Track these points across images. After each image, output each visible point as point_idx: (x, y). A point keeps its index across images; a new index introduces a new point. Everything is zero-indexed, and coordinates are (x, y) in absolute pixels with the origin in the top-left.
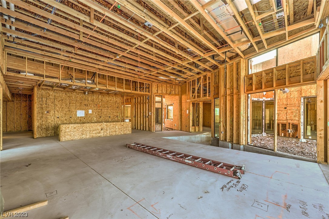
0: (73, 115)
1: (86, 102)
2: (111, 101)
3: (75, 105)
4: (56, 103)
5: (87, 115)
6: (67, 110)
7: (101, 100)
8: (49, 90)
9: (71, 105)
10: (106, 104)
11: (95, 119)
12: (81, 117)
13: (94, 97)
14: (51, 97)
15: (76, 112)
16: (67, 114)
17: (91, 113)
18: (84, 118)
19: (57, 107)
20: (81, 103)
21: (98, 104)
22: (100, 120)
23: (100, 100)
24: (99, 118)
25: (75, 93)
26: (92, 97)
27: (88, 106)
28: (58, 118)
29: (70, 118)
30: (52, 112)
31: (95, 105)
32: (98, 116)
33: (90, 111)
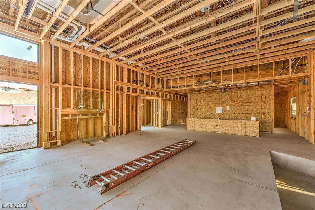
0: (213, 111)
1: (224, 100)
2: (255, 95)
3: (214, 103)
4: (202, 102)
5: (224, 111)
6: (209, 107)
7: (241, 96)
8: (198, 93)
9: (211, 103)
10: (247, 99)
11: (233, 115)
12: (219, 113)
13: (232, 94)
14: (199, 98)
15: (215, 108)
16: (209, 111)
17: (229, 109)
18: (222, 115)
19: (202, 105)
20: (219, 101)
21: (237, 100)
22: (239, 117)
23: (239, 96)
24: (237, 115)
25: (214, 93)
26: (230, 94)
27: (225, 102)
28: (203, 113)
29: (211, 114)
30: (199, 109)
31: (233, 102)
32: (236, 113)
33: (228, 108)
